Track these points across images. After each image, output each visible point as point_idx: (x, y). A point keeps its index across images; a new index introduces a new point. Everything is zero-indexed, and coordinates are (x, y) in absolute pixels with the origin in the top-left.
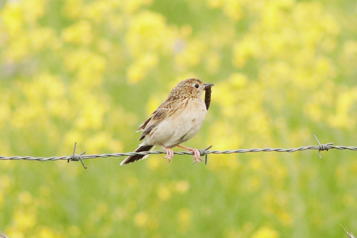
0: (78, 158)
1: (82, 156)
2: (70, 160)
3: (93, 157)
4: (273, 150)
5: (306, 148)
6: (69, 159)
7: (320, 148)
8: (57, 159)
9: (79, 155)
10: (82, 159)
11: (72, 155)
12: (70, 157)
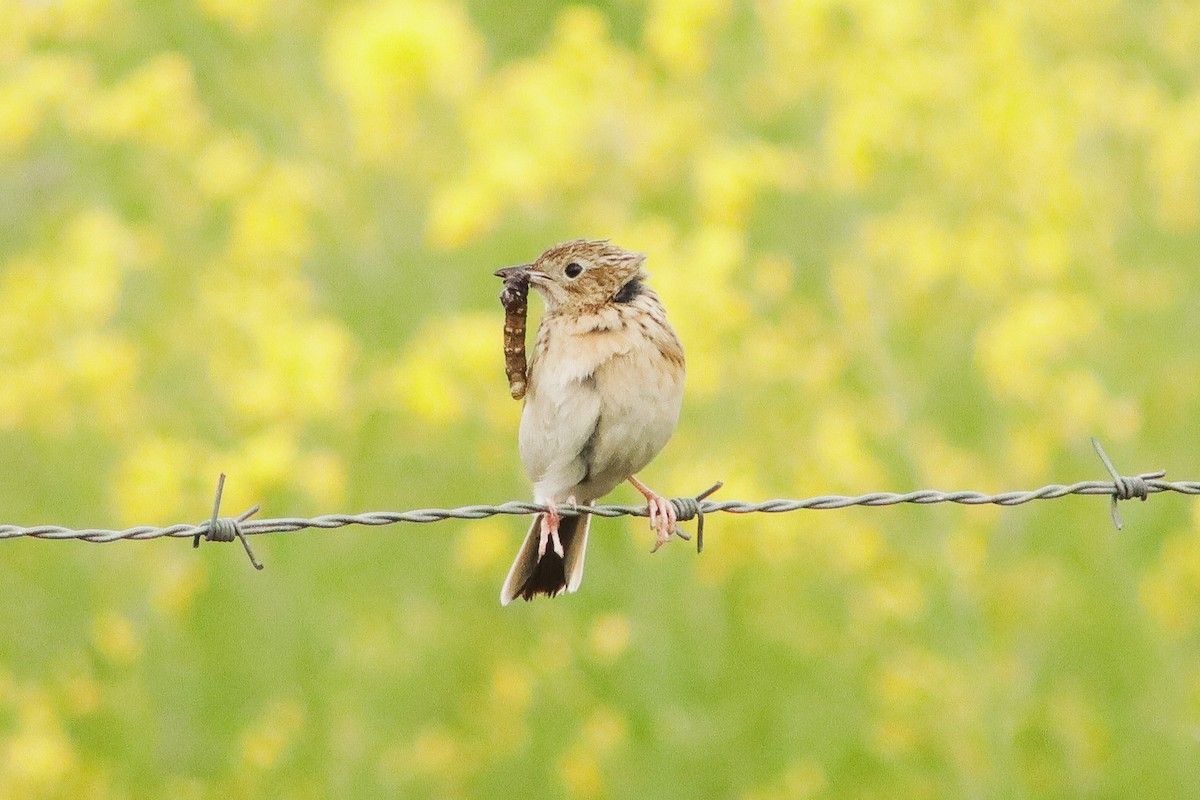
0: (233, 529)
1: (247, 522)
2: (202, 537)
3: (288, 527)
4: (944, 500)
5: (1065, 489)
6: (197, 536)
7: (1114, 490)
8: (153, 534)
9: (236, 521)
10: (246, 534)
11: (210, 520)
12: (204, 529)
